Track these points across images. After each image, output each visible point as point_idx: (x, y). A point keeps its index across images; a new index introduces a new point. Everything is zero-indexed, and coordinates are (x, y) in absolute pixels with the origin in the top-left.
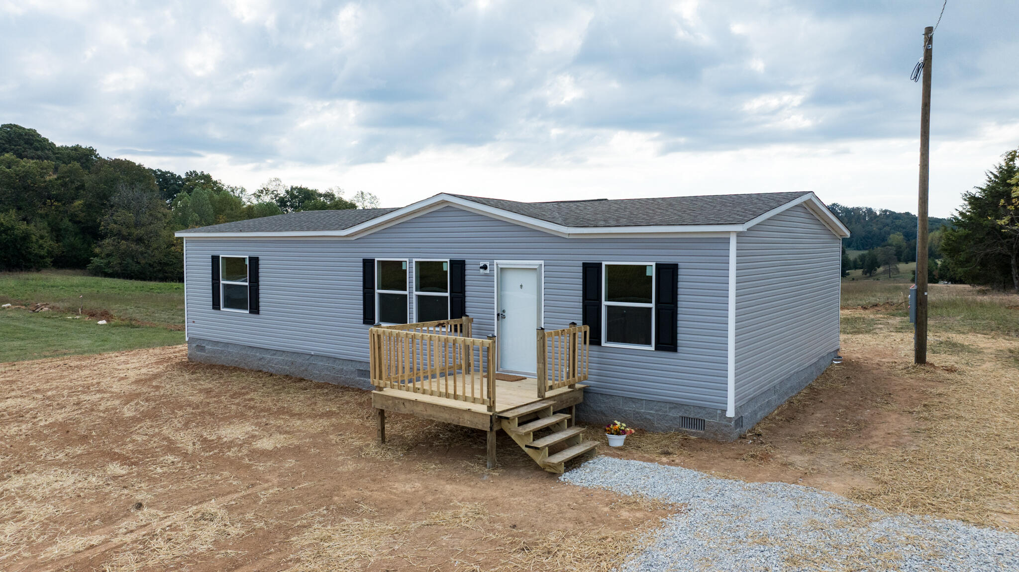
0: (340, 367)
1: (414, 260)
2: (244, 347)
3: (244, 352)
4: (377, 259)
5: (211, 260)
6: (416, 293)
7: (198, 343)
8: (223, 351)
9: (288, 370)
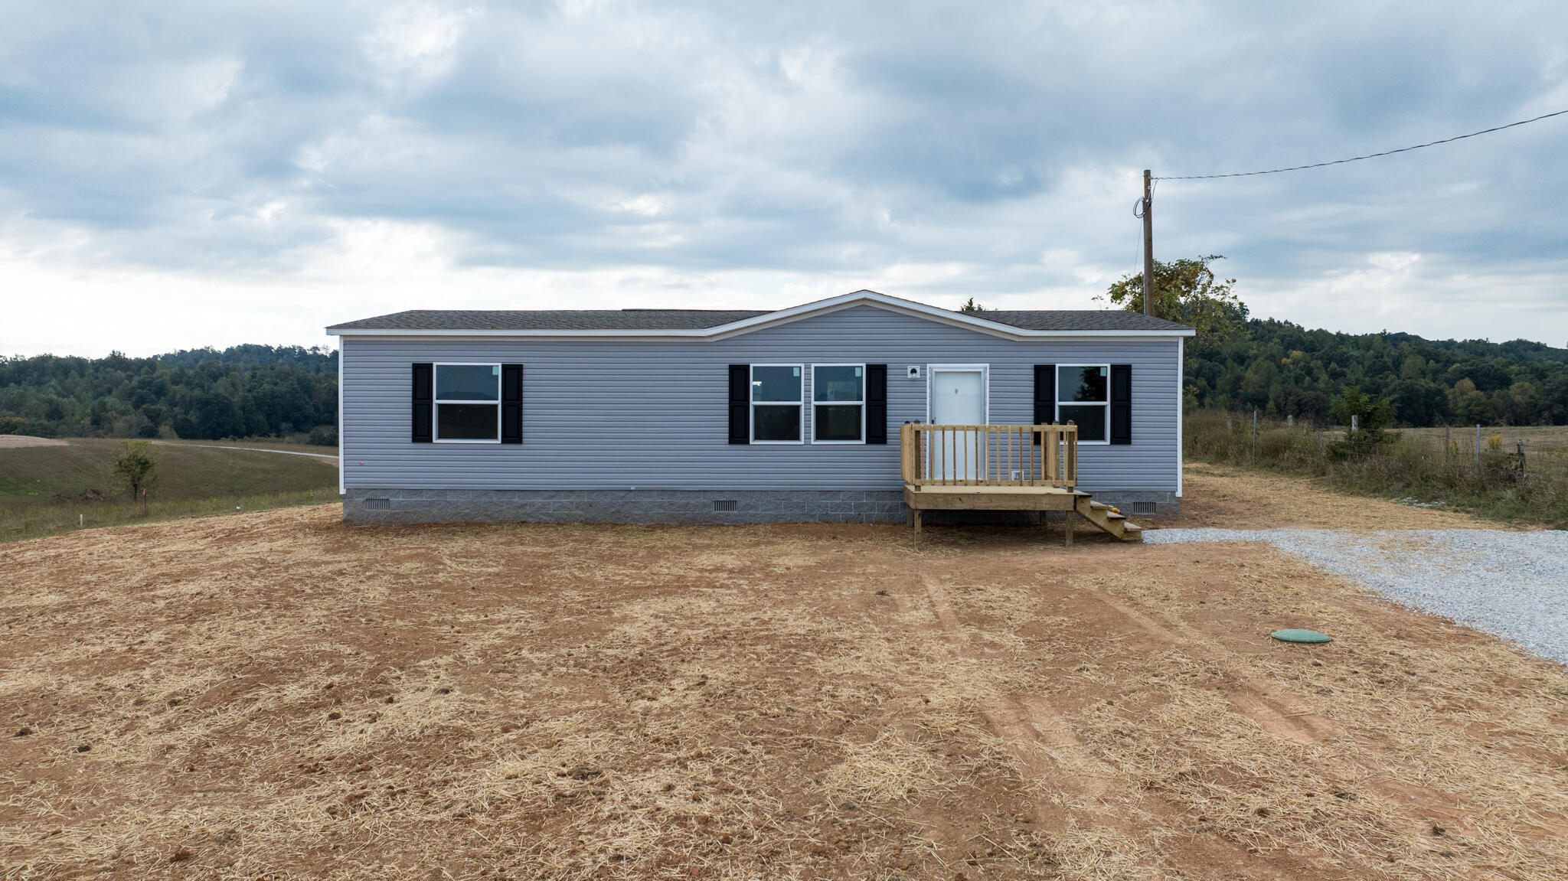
0: (686, 502)
1: (815, 365)
2: (486, 492)
3: (483, 499)
4: (752, 365)
5: (410, 370)
6: (815, 403)
7: (371, 495)
8: (432, 502)
9: (581, 516)
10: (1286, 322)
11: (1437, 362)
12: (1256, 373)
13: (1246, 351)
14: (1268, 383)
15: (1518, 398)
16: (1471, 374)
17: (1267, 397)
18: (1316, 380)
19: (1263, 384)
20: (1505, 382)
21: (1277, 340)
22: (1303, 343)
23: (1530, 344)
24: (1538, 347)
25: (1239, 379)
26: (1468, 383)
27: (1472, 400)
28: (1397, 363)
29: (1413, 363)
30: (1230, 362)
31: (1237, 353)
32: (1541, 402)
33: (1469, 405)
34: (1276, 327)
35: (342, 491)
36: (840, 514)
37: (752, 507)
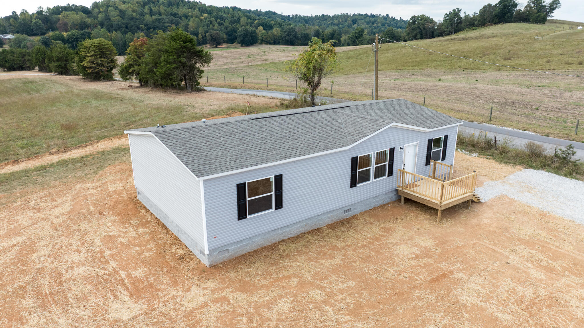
0: (336, 214)
1: (376, 152)
3: (267, 236)
4: (359, 156)
5: (236, 188)
6: (375, 166)
7: (220, 250)
8: (247, 244)
9: (302, 230)
10: (199, 2)
11: (251, 19)
12: (193, 22)
13: (188, 14)
14: (198, 27)
15: (276, 33)
16: (261, 24)
17: (198, 32)
18: (214, 26)
19: (196, 27)
20: (271, 27)
21: (197, 9)
22: (207, 11)
23: (272, 12)
24: (274, 13)
25: (188, 25)
26: (261, 28)
27: (263, 34)
28: (239, 19)
29: (243, 20)
30: (183, 18)
31: (184, 14)
32: (283, 35)
33: (262, 36)
34: (196, 4)
35: (207, 252)
36: (378, 204)
37: (355, 209)
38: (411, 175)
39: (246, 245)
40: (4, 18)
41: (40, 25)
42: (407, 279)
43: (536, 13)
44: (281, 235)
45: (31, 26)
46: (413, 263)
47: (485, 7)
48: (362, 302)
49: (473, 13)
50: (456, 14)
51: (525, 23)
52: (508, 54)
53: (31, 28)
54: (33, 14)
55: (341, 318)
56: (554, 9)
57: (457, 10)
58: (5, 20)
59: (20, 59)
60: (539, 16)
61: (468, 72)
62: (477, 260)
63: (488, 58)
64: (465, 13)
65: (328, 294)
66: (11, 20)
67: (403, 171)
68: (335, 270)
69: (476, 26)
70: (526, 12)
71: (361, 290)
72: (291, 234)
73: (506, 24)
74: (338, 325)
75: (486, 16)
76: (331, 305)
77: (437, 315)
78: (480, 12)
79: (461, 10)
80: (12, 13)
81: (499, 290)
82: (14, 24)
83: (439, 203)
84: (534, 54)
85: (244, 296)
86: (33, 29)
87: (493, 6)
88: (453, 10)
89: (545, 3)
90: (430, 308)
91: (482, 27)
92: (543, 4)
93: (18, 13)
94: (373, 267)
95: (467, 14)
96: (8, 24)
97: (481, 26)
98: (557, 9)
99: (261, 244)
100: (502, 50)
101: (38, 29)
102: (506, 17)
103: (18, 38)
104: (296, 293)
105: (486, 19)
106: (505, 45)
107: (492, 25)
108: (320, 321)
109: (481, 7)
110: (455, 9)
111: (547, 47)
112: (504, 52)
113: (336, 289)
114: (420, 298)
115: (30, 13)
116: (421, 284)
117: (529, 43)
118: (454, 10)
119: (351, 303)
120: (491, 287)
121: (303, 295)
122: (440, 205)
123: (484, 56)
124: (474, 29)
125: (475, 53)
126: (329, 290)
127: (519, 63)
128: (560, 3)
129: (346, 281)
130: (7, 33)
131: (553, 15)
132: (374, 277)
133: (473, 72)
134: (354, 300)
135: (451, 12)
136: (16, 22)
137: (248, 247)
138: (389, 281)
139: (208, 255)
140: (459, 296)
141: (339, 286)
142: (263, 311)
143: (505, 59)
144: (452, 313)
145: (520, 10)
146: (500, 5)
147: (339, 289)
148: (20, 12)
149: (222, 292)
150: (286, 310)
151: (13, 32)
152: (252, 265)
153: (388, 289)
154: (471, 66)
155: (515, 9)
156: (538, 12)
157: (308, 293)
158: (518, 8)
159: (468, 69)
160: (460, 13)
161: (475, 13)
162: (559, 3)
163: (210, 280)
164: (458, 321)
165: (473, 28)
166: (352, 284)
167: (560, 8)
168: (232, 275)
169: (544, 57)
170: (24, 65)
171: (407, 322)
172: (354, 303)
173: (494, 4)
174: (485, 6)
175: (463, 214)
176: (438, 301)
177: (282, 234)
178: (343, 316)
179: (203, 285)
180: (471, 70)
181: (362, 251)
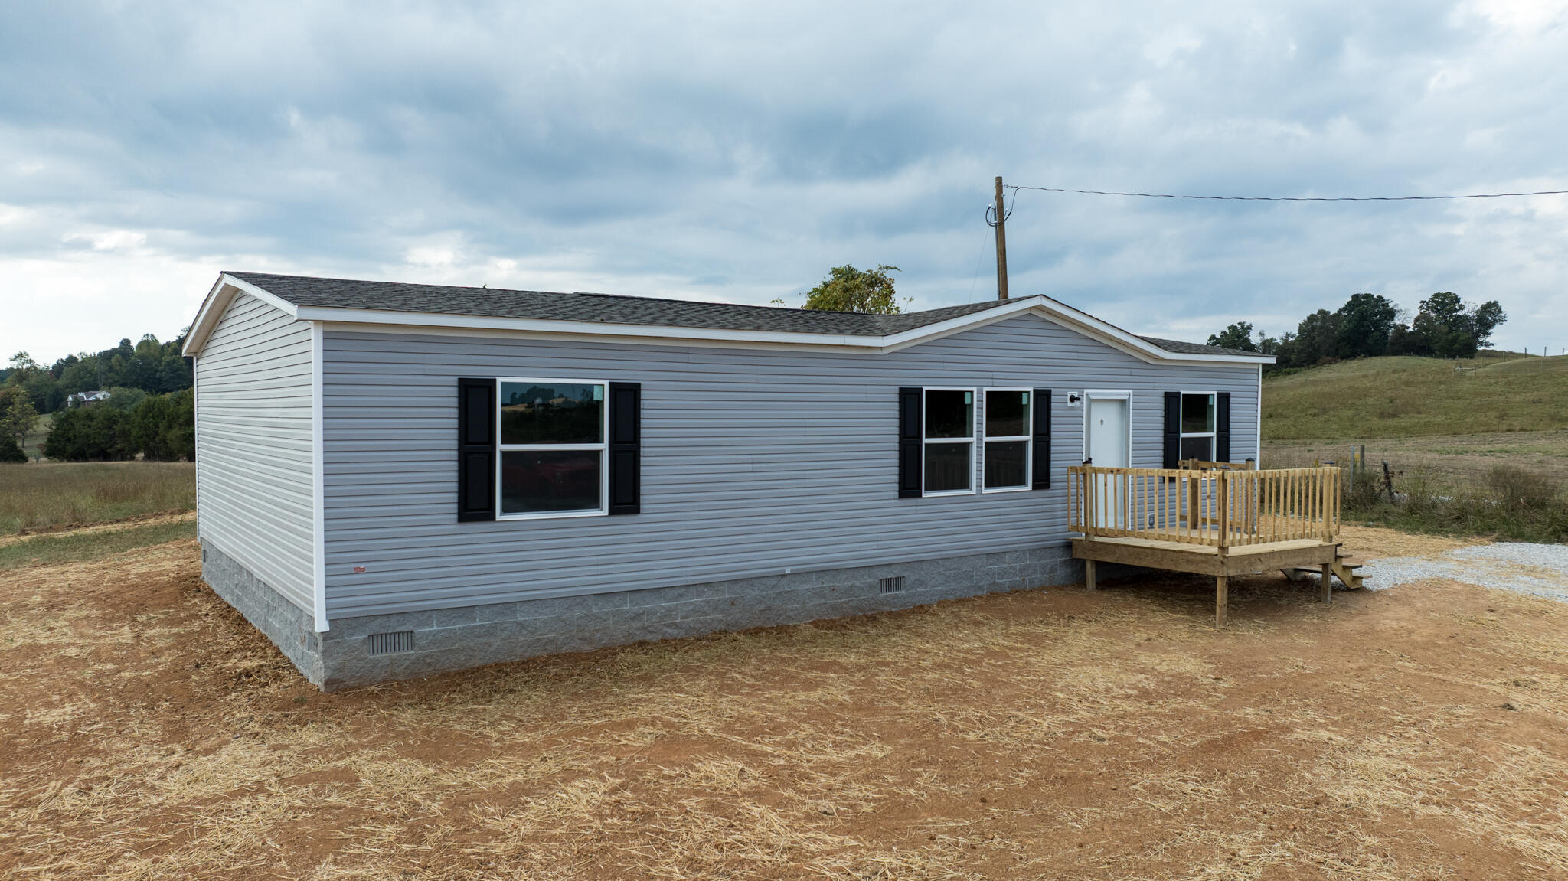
0: (849, 584)
1: (986, 389)
2: (582, 599)
3: (578, 612)
4: (925, 388)
5: (454, 391)
6: (986, 439)
7: (375, 627)
8: (494, 626)
9: (720, 621)
35: (321, 625)
36: (1007, 582)
37: (921, 583)
38: (1110, 477)
39: (490, 631)
40: (100, 354)
41: (179, 369)
42: (1106, 743)
43: (1447, 334)
44: (633, 619)
45: (156, 371)
46: (1127, 706)
47: (1312, 318)
48: (911, 797)
49: (1282, 335)
50: (1239, 337)
51: (1421, 355)
52: (1387, 406)
53: (158, 376)
54: (168, 344)
55: (815, 841)
56: (1491, 325)
57: (1239, 327)
58: (99, 361)
59: (103, 432)
60: (1454, 340)
61: (1284, 444)
62: (1379, 701)
63: (1334, 416)
64: (1262, 334)
65: (772, 773)
66: (113, 360)
67: (1086, 469)
68: (821, 716)
69: (1295, 366)
70: (1419, 332)
71: (914, 765)
72: (675, 626)
73: (1374, 358)
74: (792, 860)
75: (1317, 339)
76: (780, 804)
77: (1239, 838)
78: (1299, 331)
79: (1249, 327)
80: (122, 343)
81: (1495, 775)
82: (118, 368)
83: (1214, 550)
84: (1461, 403)
85: (421, 770)
86: (160, 379)
87: (1334, 315)
88: (1229, 328)
89: (1466, 310)
90: (1205, 817)
91: (1311, 366)
92: (1460, 313)
93: (134, 344)
94: (970, 712)
95: (1268, 337)
96: (104, 368)
97: (1308, 365)
98: (1497, 326)
99: (551, 641)
100: (1372, 399)
101: (173, 378)
102: (1370, 341)
103: (119, 397)
104: (639, 766)
105: (1319, 346)
106: (1376, 389)
107: (1336, 362)
108: (717, 847)
109: (1302, 318)
110: (1236, 324)
111: (1492, 389)
112: (1377, 403)
113: (809, 761)
114: (1155, 791)
115: (162, 341)
116: (1161, 756)
117: (1441, 383)
118: (1233, 328)
119: (866, 800)
120: (1458, 765)
121: (666, 771)
122: (1220, 557)
123: (1324, 411)
124: (1289, 373)
125: (1299, 407)
126: (782, 762)
127: (1422, 421)
128: (1503, 310)
129: (857, 743)
130: (97, 389)
131: (1488, 339)
132: (972, 736)
133: (1298, 444)
134: (880, 792)
135: (1224, 332)
136: (124, 361)
137: (496, 643)
138: (1033, 747)
139: (325, 636)
140: (1327, 786)
141: (826, 753)
142: (484, 813)
143: (1382, 415)
144: (1304, 830)
145: (1404, 327)
146: (1350, 312)
147: (825, 762)
148: (140, 340)
149: (342, 758)
150: (582, 811)
151: (110, 385)
152: (498, 696)
153: (1026, 765)
154: (1292, 433)
155: (1392, 323)
156: (1451, 331)
157: (692, 767)
158: (1397, 321)
159: (1283, 438)
160: (1248, 333)
161: (1288, 335)
162: (1500, 311)
163: (310, 726)
164: (1336, 856)
165: (1287, 370)
166: (876, 750)
167: (1505, 323)
168: (407, 716)
169: (1490, 409)
170: (111, 447)
171: (1104, 854)
172: (874, 800)
173: (1333, 311)
174: (1312, 315)
175: (1306, 612)
176: (1238, 798)
177: (638, 616)
178: (821, 835)
179: (275, 738)
180: (1292, 441)
181: (931, 676)
